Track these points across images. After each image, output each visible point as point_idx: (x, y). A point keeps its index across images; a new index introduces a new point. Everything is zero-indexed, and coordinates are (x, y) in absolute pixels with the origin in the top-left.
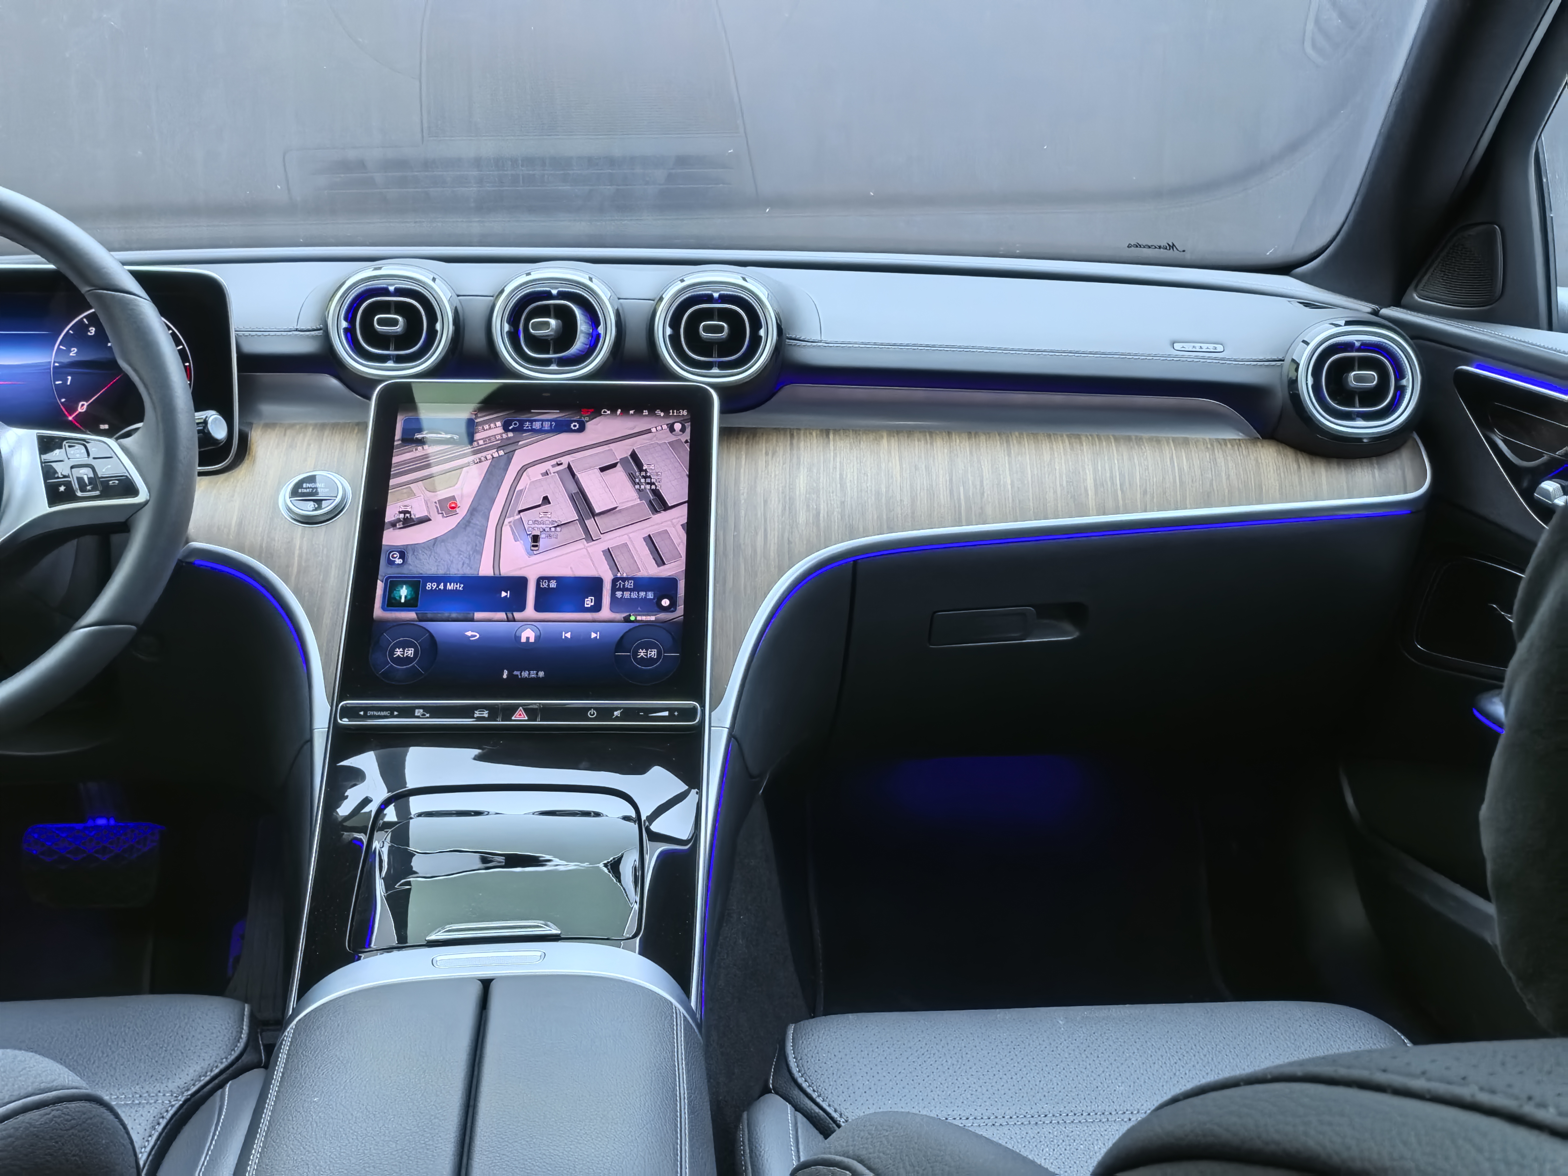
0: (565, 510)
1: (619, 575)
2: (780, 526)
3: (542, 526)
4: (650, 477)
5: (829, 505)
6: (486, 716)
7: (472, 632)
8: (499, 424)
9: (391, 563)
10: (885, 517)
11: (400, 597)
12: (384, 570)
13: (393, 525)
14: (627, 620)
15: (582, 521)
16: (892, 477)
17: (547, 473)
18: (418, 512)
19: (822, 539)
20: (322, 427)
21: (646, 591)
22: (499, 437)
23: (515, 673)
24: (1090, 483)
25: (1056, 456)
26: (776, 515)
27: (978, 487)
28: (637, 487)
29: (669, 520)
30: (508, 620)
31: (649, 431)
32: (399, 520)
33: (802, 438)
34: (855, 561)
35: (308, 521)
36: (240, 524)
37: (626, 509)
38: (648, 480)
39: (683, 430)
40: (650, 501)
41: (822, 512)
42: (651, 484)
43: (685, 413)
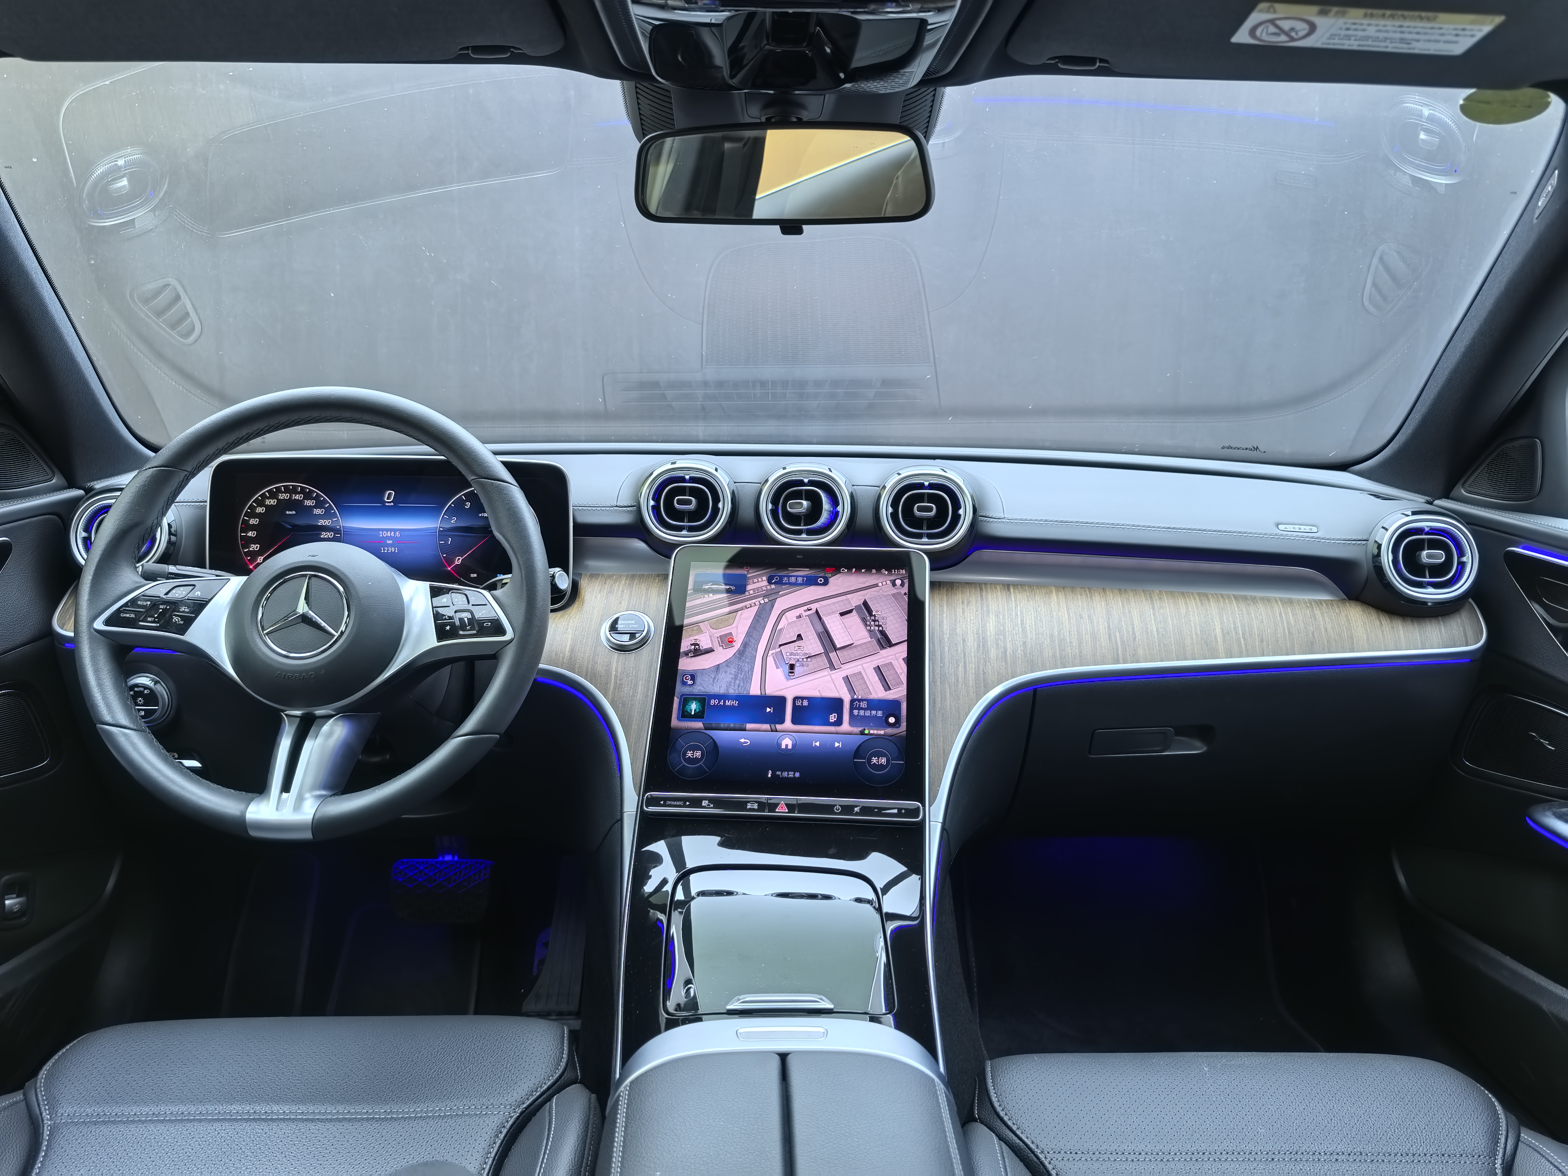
0: (812, 645)
1: (855, 697)
2: (976, 660)
3: (797, 657)
4: (878, 621)
5: (1014, 645)
6: (756, 807)
7: (744, 739)
8: (764, 578)
9: (684, 683)
10: (1058, 655)
11: (691, 711)
12: (679, 689)
13: (686, 654)
14: (862, 733)
15: (827, 653)
16: (1062, 623)
17: (800, 617)
18: (705, 644)
19: (1010, 671)
20: (633, 577)
21: (877, 710)
22: (764, 588)
23: (778, 773)
24: (1218, 631)
25: (1190, 610)
26: (973, 651)
27: (1131, 633)
28: (868, 628)
29: (892, 655)
30: (772, 731)
31: (876, 585)
32: (690, 651)
33: (989, 590)
34: (1035, 690)
35: (621, 649)
36: (572, 651)
37: (860, 645)
38: (877, 623)
39: (902, 585)
40: (878, 640)
41: (1008, 650)
42: (879, 626)
43: (904, 572)
